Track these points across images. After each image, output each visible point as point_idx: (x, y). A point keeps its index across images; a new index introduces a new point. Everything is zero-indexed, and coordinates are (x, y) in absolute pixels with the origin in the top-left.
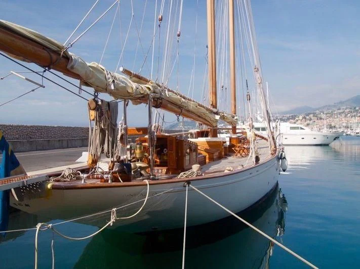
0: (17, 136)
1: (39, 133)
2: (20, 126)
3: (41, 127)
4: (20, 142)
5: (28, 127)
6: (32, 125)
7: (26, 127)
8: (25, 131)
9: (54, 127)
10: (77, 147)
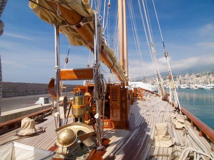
0: (7, 88)
1: (21, 87)
2: (9, 83)
3: (23, 83)
4: (9, 91)
5: (15, 83)
6: (17, 82)
7: (13, 83)
8: (12, 86)
9: (30, 84)
10: (43, 94)
